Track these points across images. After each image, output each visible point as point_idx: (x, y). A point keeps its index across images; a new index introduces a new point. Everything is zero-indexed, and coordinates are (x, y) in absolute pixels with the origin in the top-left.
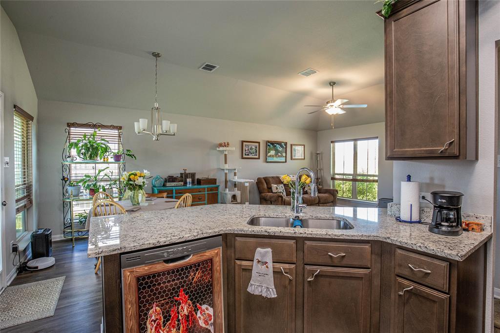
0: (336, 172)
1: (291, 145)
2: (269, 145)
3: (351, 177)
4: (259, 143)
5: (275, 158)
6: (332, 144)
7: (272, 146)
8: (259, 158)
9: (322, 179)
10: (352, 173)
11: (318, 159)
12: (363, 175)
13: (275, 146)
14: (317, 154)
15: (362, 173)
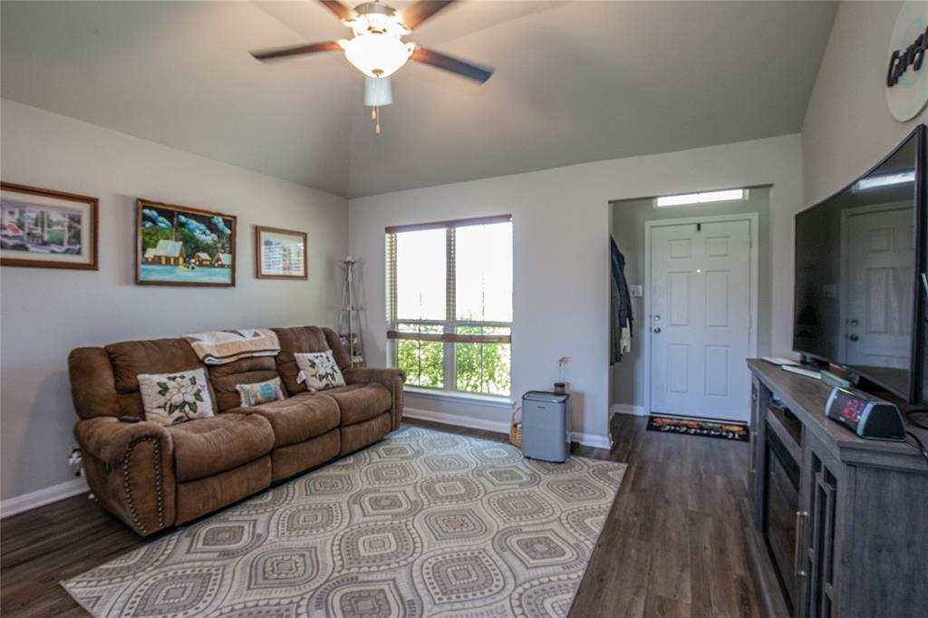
0: (400, 317)
1: (257, 230)
2: (146, 218)
3: (440, 330)
4: (93, 202)
5: (181, 268)
6: (388, 235)
7: (163, 223)
8: (93, 266)
9: (362, 339)
10: (443, 317)
11: (350, 279)
12: (472, 324)
13: (182, 225)
14: (348, 263)
15: (467, 317)
